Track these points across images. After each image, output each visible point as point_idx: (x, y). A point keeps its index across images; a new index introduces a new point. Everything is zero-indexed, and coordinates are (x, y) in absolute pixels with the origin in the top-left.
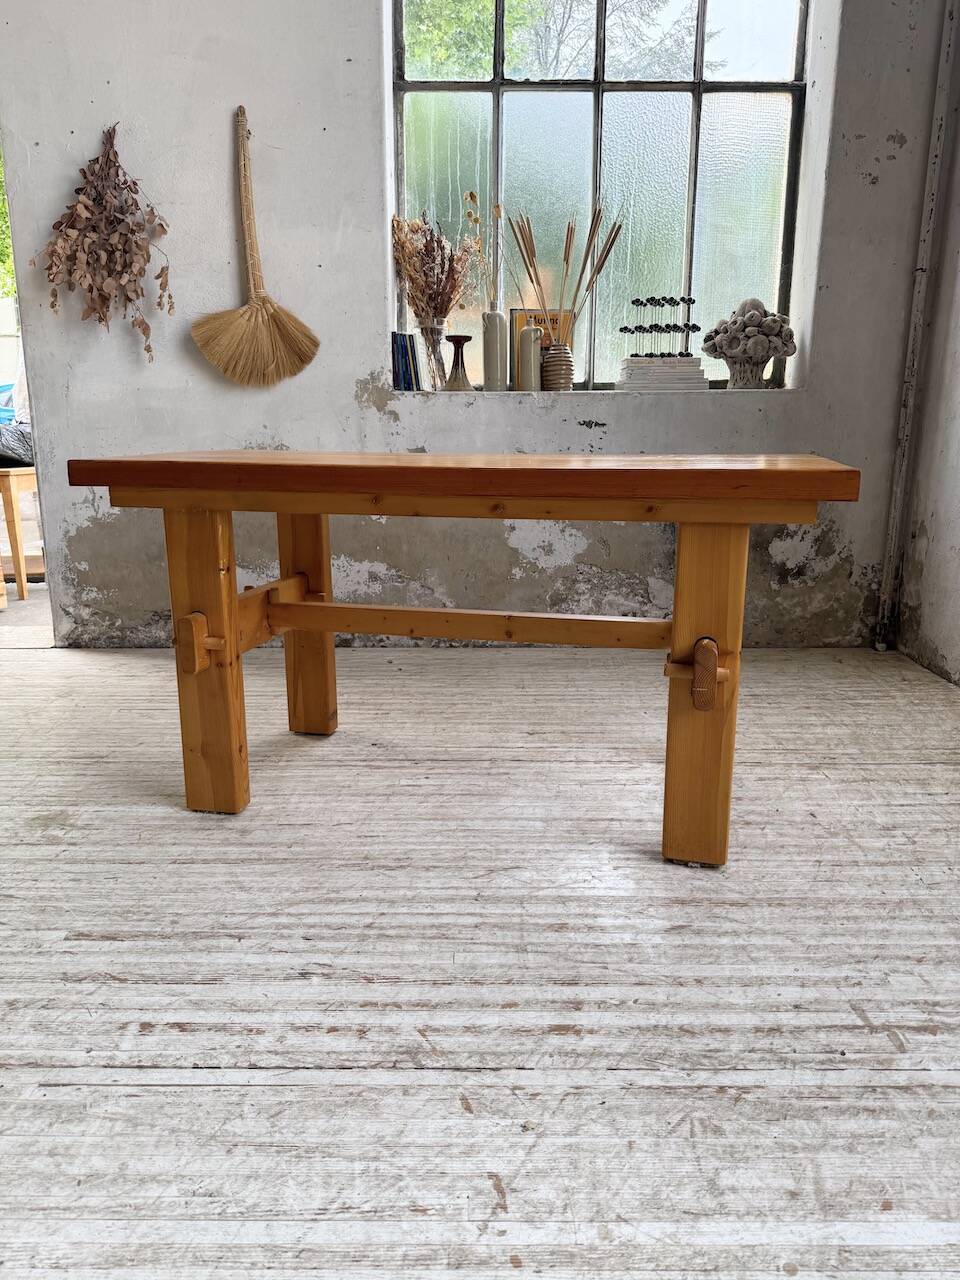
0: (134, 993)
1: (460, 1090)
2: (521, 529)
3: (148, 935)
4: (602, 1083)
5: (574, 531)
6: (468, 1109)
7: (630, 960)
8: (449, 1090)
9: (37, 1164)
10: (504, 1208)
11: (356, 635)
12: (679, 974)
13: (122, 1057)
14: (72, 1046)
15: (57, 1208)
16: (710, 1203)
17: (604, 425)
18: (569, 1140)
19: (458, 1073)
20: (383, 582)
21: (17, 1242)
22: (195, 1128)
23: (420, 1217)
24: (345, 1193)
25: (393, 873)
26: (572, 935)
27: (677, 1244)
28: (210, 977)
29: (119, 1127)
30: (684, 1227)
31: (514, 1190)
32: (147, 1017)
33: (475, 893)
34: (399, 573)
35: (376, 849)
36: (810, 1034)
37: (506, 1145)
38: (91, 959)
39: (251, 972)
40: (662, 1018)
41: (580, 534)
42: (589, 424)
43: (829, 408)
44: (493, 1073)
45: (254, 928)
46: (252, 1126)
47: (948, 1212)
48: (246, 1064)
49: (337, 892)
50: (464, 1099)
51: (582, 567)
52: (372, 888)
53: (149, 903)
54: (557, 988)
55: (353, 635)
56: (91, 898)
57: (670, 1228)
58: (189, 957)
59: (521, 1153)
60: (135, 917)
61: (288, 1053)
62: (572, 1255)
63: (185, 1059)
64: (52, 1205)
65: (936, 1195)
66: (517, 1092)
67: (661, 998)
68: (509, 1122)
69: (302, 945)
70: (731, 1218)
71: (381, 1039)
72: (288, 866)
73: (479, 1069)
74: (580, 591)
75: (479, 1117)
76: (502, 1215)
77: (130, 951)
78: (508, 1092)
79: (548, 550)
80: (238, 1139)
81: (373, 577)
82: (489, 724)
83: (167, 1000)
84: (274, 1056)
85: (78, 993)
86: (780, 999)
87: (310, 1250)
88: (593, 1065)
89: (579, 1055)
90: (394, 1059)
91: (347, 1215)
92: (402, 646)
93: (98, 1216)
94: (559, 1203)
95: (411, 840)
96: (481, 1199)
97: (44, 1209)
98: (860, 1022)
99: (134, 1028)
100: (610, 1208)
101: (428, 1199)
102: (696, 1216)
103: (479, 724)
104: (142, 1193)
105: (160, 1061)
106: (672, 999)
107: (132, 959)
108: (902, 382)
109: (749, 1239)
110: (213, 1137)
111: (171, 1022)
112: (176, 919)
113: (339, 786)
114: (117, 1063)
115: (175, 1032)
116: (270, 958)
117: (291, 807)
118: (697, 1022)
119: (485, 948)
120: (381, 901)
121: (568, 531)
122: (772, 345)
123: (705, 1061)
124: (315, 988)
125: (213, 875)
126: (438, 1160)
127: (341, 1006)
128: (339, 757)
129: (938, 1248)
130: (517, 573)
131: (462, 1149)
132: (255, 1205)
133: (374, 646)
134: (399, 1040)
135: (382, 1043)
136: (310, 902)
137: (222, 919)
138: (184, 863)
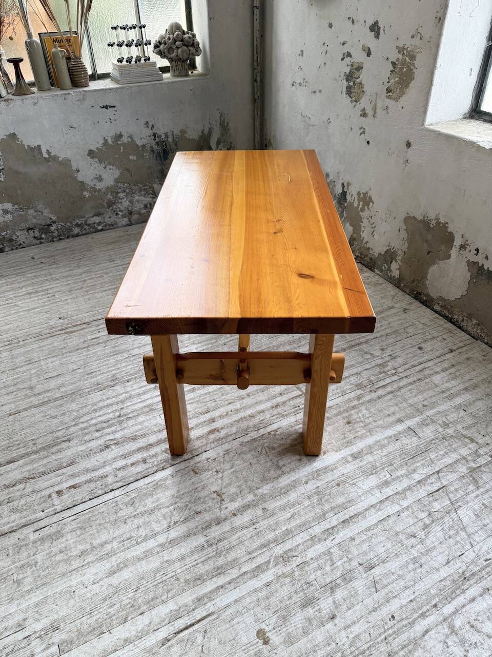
0: (41, 482)
1: (190, 468)
2: (82, 170)
3: (28, 454)
4: (233, 446)
5: (111, 167)
6: (196, 473)
7: (223, 395)
8: (186, 469)
9: (58, 558)
10: (223, 500)
11: (5, 245)
12: (241, 394)
13: (59, 508)
14: (35, 512)
15: (79, 567)
16: (279, 472)
17: (114, 107)
18: (232, 470)
19: (186, 462)
20: (12, 213)
21: (74, 583)
22: (107, 520)
23: (200, 515)
24: (173, 518)
25: (114, 388)
26: (198, 392)
27: (275, 489)
28: (69, 462)
29: (79, 532)
30: (275, 483)
31: (223, 494)
32: (57, 488)
34: (20, 207)
35: (99, 378)
36: (288, 403)
37: (214, 480)
38: (11, 475)
39: (85, 454)
40: (242, 415)
41: (114, 168)
42: (106, 107)
43: (223, 85)
44: (198, 457)
45: (72, 434)
46: (126, 511)
47: (339, 448)
48: (109, 490)
49: (96, 405)
50: (193, 470)
51: (119, 185)
52: (109, 398)
53: (15, 439)
54: (203, 416)
55: (3, 245)
57: (271, 485)
58: (54, 457)
59: (220, 481)
60: (15, 448)
61: (122, 480)
62: (249, 505)
63: (85, 498)
64: (76, 567)
65: (335, 444)
66: (209, 460)
67: (238, 406)
68: (211, 472)
69: (97, 434)
70: (287, 474)
71: (153, 460)
72: (65, 399)
73: (192, 457)
74: (121, 197)
75: (200, 475)
76: (224, 503)
77: (26, 464)
78: (206, 462)
79: (100, 179)
80: (125, 518)
81: (6, 212)
82: (109, 290)
83: (59, 479)
84: (117, 484)
85: (18, 490)
86: (275, 393)
87: (172, 540)
88: (228, 441)
89: (222, 439)
90: (161, 466)
91: (178, 525)
92: (33, 245)
93: (96, 563)
94: (238, 492)
95: (112, 369)
96: (215, 501)
97: (75, 570)
98: (301, 393)
99: (54, 495)
100: (253, 486)
101: (199, 508)
102: (277, 478)
103: (105, 291)
104: (105, 549)
105: (75, 503)
106: (243, 406)
108: (254, 69)
109: (293, 479)
110: (116, 520)
111: (68, 486)
112: (34, 442)
113: (59, 349)
114: (59, 511)
115: (72, 490)
116: (88, 445)
117: (44, 367)
118: (253, 412)
120: (117, 403)
121: (108, 167)
122: (191, 52)
123: (261, 425)
124: (116, 450)
125: (33, 415)
126: (196, 495)
127: (130, 454)
128: (48, 331)
129: (339, 460)
130: (86, 194)
131: (201, 487)
132: (146, 535)
133: (17, 249)
134: (159, 458)
135: (154, 462)
136: (88, 413)
137: (55, 435)
138: (15, 414)
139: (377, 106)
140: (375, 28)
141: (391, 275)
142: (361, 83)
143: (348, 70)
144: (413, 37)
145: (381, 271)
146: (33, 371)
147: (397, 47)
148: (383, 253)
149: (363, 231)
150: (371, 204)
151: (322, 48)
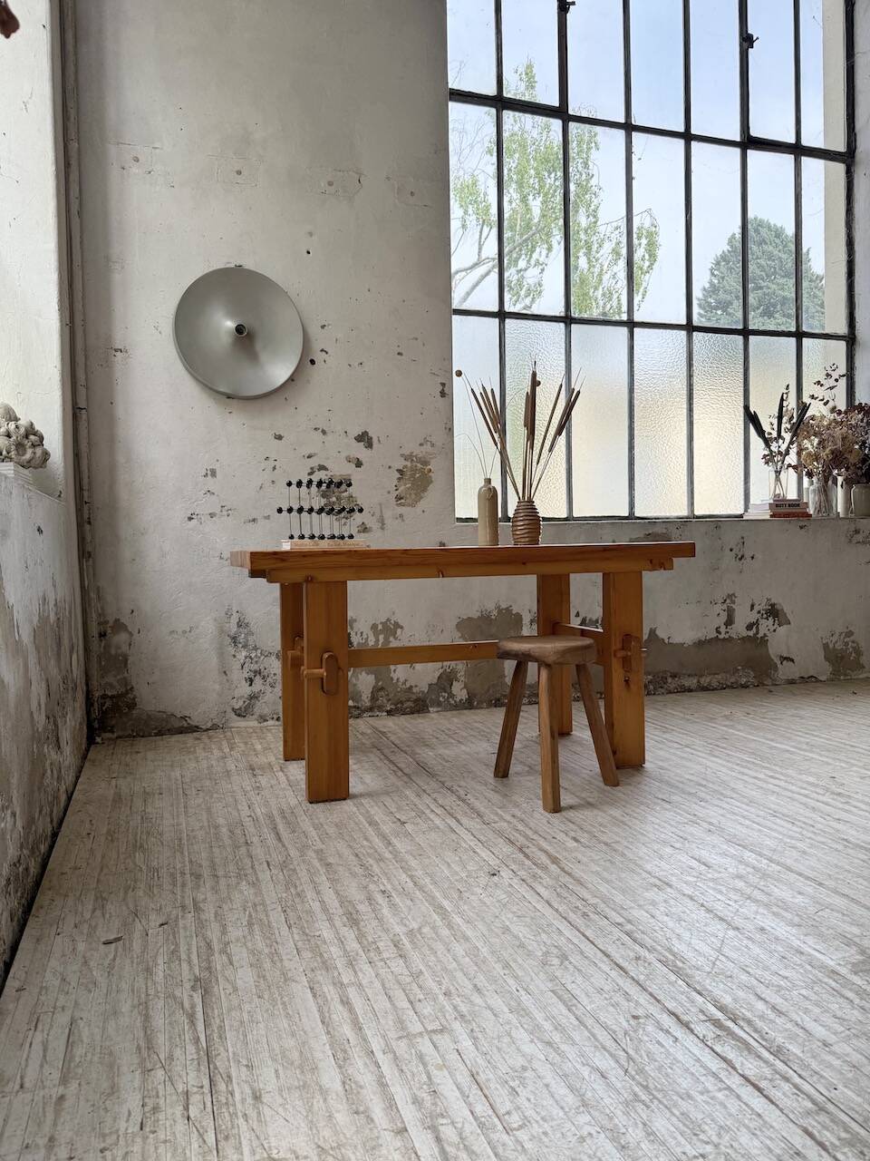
33: (701, 803)
49: (760, 830)
69: (820, 826)
116: (844, 829)
124: (841, 815)
136: (780, 833)
138: (815, 880)
139: (385, 516)
140: (364, 439)
141: (455, 701)
142: (351, 496)
144: (421, 445)
145: (439, 704)
146: (691, 879)
147: (402, 455)
148: (435, 681)
149: (395, 671)
150: (399, 631)
151: (263, 465)
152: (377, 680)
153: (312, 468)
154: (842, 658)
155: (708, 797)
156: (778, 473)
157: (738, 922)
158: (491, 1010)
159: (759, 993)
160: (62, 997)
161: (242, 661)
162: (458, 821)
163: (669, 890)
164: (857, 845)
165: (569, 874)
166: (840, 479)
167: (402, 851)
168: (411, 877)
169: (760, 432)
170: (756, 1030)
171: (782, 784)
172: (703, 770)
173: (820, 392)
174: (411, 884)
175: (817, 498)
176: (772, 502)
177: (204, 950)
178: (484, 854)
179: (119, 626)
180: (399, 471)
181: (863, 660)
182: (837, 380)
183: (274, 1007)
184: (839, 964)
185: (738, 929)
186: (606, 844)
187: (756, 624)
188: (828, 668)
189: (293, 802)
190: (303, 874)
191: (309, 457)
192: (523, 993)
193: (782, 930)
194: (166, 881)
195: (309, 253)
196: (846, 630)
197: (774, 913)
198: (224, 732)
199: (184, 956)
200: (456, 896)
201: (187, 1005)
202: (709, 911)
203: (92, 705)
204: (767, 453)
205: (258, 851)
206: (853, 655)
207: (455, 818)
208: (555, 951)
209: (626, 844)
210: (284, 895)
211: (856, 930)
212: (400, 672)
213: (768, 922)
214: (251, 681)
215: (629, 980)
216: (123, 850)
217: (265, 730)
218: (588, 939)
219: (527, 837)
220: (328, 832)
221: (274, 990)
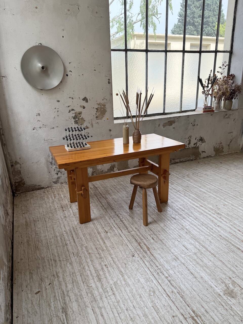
3: (233, 245)
33: (184, 219)
49: (199, 232)
53: (228, 251)
56: (237, 259)
58: (230, 238)
60: (232, 250)
69: (214, 229)
77: (238, 244)
83: (238, 235)
107: (238, 243)
115: (240, 231)
116: (220, 230)
119: (195, 215)
124: (219, 224)
136: (204, 233)
137: (219, 240)
138: (214, 255)
139: (93, 123)
140: (85, 99)
142: (83, 118)
143: (74, 115)
144: (103, 100)
146: (183, 256)
147: (97, 104)
148: (109, 168)
149: (98, 167)
151: (55, 110)
152: (93, 170)
153: (70, 110)
154: (218, 150)
155: (185, 216)
156: (206, 98)
157: (196, 275)
158: (138, 315)
159: (202, 305)
160: (29, 319)
161: (54, 169)
162: (121, 231)
163: (178, 261)
164: (224, 238)
165: (153, 255)
166: (223, 98)
167: (108, 246)
168: (112, 258)
169: (202, 84)
170: (202, 321)
171: (204, 209)
172: (183, 203)
173: (220, 70)
174: (112, 261)
175: (216, 105)
176: (204, 107)
177: (62, 295)
178: (130, 246)
179: (17, 163)
180: (96, 109)
181: (224, 150)
182: (225, 66)
183: (84, 318)
184: (220, 291)
185: (196, 277)
186: (161, 240)
187: (196, 143)
188: (214, 153)
189: (76, 223)
190: (83, 258)
191: (69, 107)
192: (145, 308)
193: (206, 278)
194: (47, 263)
195: (63, 37)
196: (220, 142)
197: (205, 270)
198: (52, 189)
199: (58, 298)
200: (124, 266)
201: (62, 320)
202: (189, 270)
203: (13, 186)
204: (203, 90)
205: (70, 248)
206: (221, 149)
207: (120, 229)
208: (152, 289)
209: (166, 240)
210: (80, 268)
211: (224, 276)
212: (99, 167)
213: (203, 274)
214: (57, 174)
215: (171, 301)
216: (33, 249)
217: (63, 187)
218: (160, 284)
219: (140, 238)
220: (88, 238)
221: (83, 311)
